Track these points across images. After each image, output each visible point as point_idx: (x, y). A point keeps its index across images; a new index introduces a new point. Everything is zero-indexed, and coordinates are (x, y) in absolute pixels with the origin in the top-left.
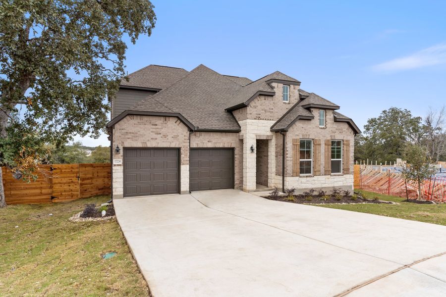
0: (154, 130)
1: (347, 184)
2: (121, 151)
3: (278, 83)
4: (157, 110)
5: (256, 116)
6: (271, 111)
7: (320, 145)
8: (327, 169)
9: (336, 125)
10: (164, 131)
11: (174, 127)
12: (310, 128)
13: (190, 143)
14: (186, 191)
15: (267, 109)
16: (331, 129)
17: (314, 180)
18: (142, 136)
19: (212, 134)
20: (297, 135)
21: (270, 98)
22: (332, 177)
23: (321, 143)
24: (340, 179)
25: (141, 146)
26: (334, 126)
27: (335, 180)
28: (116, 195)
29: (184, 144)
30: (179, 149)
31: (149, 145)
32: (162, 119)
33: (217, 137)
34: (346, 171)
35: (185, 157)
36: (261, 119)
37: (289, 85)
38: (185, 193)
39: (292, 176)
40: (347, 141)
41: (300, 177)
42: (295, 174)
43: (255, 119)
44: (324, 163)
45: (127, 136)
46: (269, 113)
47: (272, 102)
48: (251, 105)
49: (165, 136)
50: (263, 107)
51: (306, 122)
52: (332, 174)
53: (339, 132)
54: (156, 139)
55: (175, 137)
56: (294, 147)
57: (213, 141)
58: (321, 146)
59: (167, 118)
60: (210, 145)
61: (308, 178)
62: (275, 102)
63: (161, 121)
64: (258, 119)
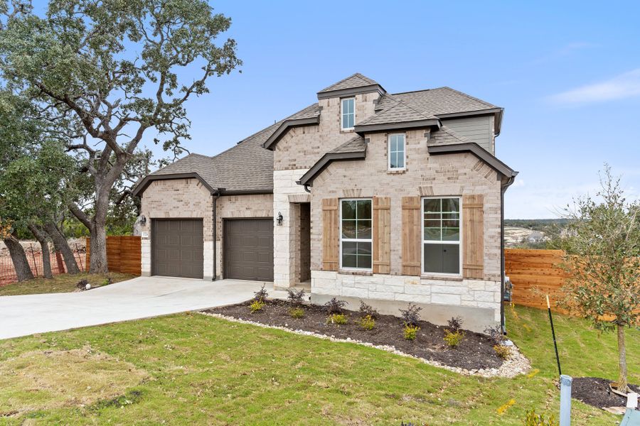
0: (176, 197)
1: (474, 304)
2: (148, 224)
3: (328, 97)
4: (178, 171)
5: (289, 163)
6: (316, 150)
7: (388, 209)
8: (408, 263)
9: (436, 163)
10: (185, 197)
11: (196, 192)
12: (364, 175)
13: (214, 211)
14: (210, 277)
15: (308, 148)
16: (420, 173)
17: (373, 283)
18: (165, 204)
19: (251, 197)
20: (333, 192)
21: (313, 129)
22: (424, 282)
23: (393, 204)
24: (452, 290)
25: (164, 217)
26: (429, 166)
27: (434, 289)
28: (144, 272)
29: (207, 213)
30: (201, 220)
31: (172, 215)
32: (184, 181)
33: (260, 202)
34: (475, 272)
35: (208, 230)
36: (297, 168)
37: (354, 96)
38: (207, 279)
39: (321, 270)
40: (473, 197)
41: (339, 273)
42: (328, 268)
43: (287, 169)
44: (400, 248)
45: (152, 206)
46: (313, 156)
47: (317, 135)
48: (281, 147)
49: (187, 204)
50: (300, 147)
51: (354, 164)
52: (424, 274)
53: (445, 178)
54: (178, 207)
55: (197, 204)
56: (326, 215)
57: (254, 208)
58: (392, 212)
59: (189, 180)
60: (248, 214)
61: (358, 278)
62: (324, 133)
63: (183, 185)
64: (292, 169)
